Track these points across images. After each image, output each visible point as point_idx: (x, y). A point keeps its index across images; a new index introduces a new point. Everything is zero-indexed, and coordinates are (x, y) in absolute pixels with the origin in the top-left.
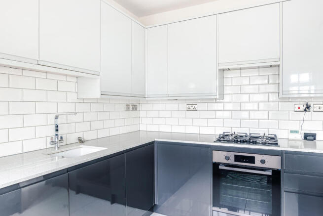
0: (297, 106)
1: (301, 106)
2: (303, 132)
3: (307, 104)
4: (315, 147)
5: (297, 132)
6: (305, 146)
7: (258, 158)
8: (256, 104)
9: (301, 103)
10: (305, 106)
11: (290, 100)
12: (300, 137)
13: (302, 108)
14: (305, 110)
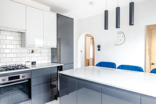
0: (29, 51)
1: (30, 51)
2: (32, 61)
3: (33, 50)
4: (35, 67)
5: (29, 62)
6: (32, 67)
7: (21, 75)
8: (10, 50)
9: (30, 50)
10: (32, 51)
11: (26, 48)
12: (30, 64)
13: (31, 52)
14: (32, 52)
